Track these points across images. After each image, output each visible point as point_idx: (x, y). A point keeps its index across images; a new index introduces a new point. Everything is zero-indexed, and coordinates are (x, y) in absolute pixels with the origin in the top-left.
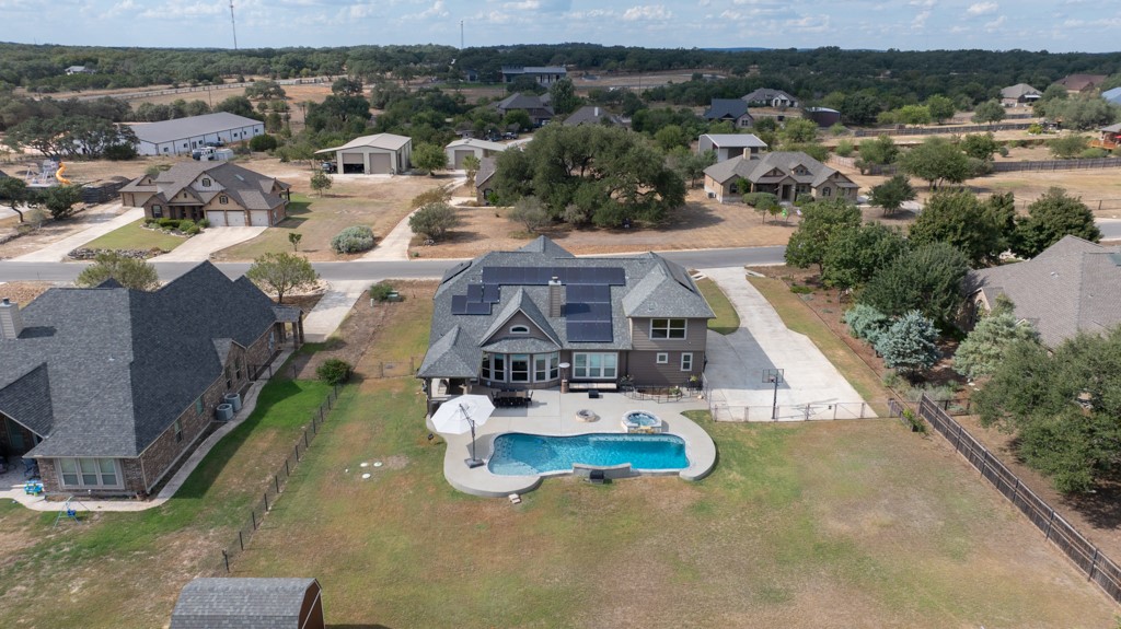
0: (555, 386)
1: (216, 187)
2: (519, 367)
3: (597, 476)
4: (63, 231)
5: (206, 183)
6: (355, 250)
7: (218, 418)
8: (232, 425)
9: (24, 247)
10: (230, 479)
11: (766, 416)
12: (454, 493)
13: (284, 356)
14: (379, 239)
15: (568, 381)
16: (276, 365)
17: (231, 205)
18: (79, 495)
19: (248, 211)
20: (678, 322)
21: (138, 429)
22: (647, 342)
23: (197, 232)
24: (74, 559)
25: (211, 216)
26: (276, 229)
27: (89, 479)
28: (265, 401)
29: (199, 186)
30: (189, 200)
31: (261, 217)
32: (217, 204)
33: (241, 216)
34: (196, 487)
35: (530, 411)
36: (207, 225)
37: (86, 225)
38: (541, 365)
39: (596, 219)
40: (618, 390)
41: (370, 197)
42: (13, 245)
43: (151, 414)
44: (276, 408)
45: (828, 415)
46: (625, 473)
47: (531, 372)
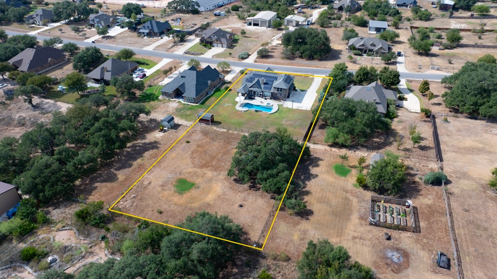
0: (260, 97)
1: (216, 37)
2: (255, 92)
3: (256, 111)
4: (183, 45)
5: (214, 36)
6: (243, 58)
7: (207, 94)
8: (209, 95)
9: (175, 49)
10: (207, 103)
11: (291, 107)
12: (236, 110)
13: (220, 84)
14: (250, 55)
15: (263, 96)
16: (218, 86)
17: (219, 42)
18: (188, 102)
19: (222, 44)
20: (281, 89)
21: (196, 94)
22: (276, 91)
23: (211, 48)
24: (188, 109)
25: (214, 44)
26: (228, 49)
27: (189, 100)
28: (215, 92)
29: (212, 36)
30: (209, 40)
31: (225, 45)
32: (215, 42)
33: (220, 45)
34: (202, 103)
35: (254, 100)
36: (213, 46)
37: (187, 43)
38: (258, 93)
39: (303, 56)
40: (270, 99)
41: (256, 38)
42: (173, 48)
43: (198, 91)
44: (216, 93)
45: (301, 109)
46: (260, 111)
47: (257, 93)
